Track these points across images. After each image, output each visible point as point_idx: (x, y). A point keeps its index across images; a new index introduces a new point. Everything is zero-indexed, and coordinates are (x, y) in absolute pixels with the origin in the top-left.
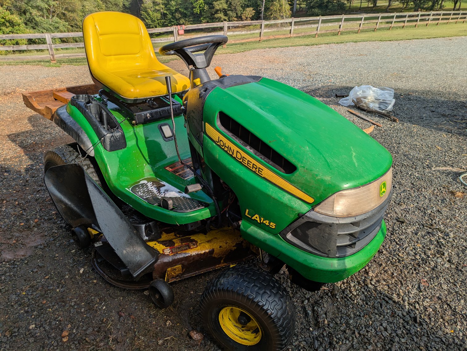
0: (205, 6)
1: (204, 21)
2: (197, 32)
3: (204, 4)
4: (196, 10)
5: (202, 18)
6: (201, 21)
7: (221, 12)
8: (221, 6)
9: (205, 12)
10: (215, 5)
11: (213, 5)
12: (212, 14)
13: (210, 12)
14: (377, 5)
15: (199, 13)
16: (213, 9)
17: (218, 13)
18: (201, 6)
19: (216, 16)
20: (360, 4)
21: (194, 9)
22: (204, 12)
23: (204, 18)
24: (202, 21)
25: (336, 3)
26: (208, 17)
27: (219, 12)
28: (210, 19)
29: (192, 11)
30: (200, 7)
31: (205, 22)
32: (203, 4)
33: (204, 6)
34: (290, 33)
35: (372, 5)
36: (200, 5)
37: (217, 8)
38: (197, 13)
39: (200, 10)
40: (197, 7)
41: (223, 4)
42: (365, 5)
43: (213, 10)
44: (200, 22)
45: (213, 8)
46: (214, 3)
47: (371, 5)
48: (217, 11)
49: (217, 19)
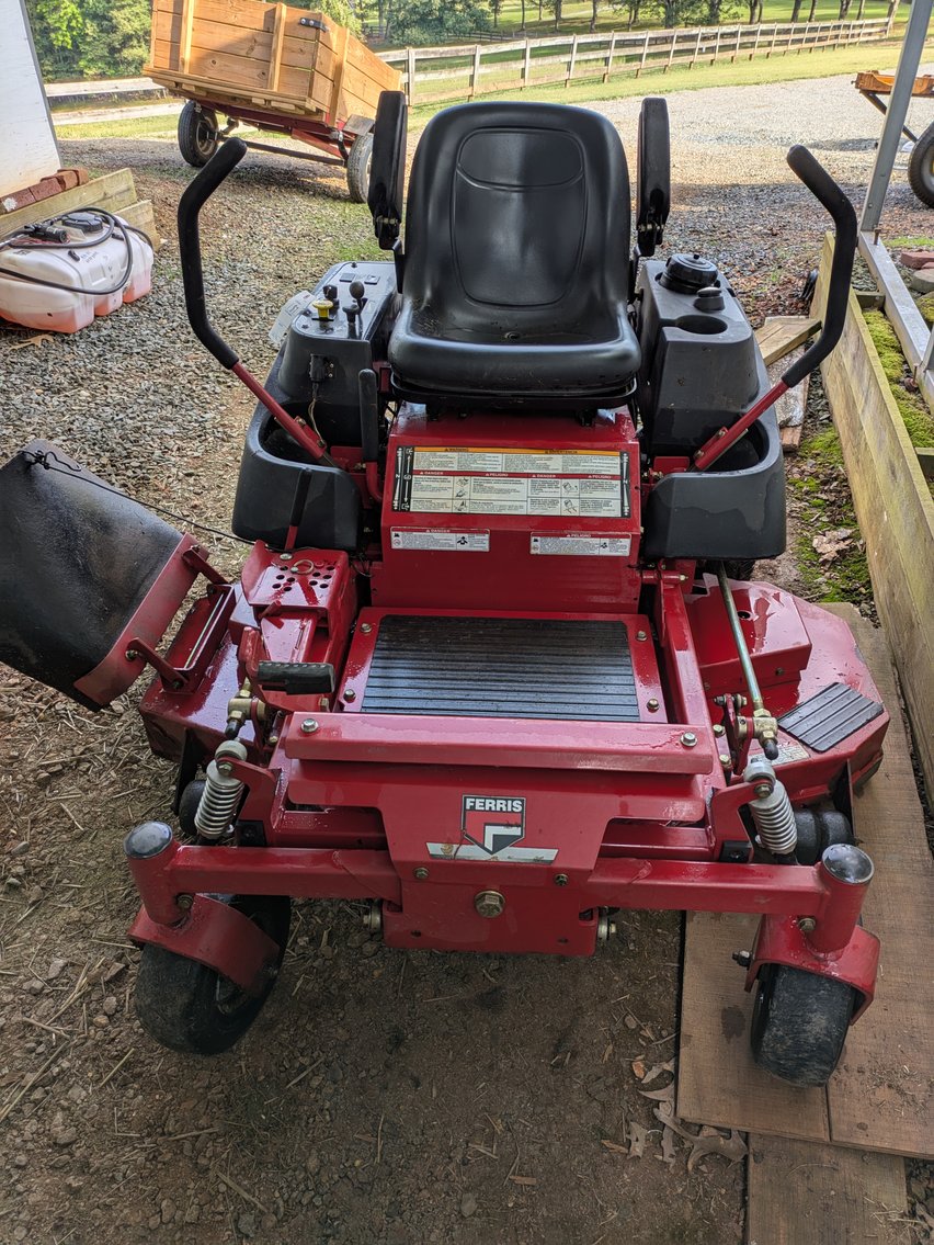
0: (88, 25)
1: (90, 72)
2: (72, 108)
3: (84, 20)
4: (61, 38)
5: (82, 63)
6: (82, 72)
7: (139, 42)
8: (137, 25)
9: (89, 44)
10: (119, 19)
11: (110, 20)
12: (113, 50)
13: (104, 43)
14: (563, 16)
15: (69, 47)
16: (115, 32)
17: (132, 47)
18: (73, 24)
19: (127, 53)
20: (521, 13)
21: (53, 35)
22: (84, 42)
23: (89, 61)
24: (86, 71)
25: (463, 10)
26: (102, 58)
27: (135, 42)
28: (108, 64)
29: (46, 43)
30: (70, 28)
31: (96, 74)
32: (80, 20)
33: (84, 24)
34: (523, 76)
35: (553, 17)
36: (70, 21)
37: (128, 28)
38: (63, 49)
39: (72, 39)
40: (60, 29)
41: (142, 16)
42: (532, 16)
43: (112, 36)
44: (80, 76)
45: (114, 29)
46: (114, 13)
47: (547, 16)
48: (127, 38)
49: (129, 64)
